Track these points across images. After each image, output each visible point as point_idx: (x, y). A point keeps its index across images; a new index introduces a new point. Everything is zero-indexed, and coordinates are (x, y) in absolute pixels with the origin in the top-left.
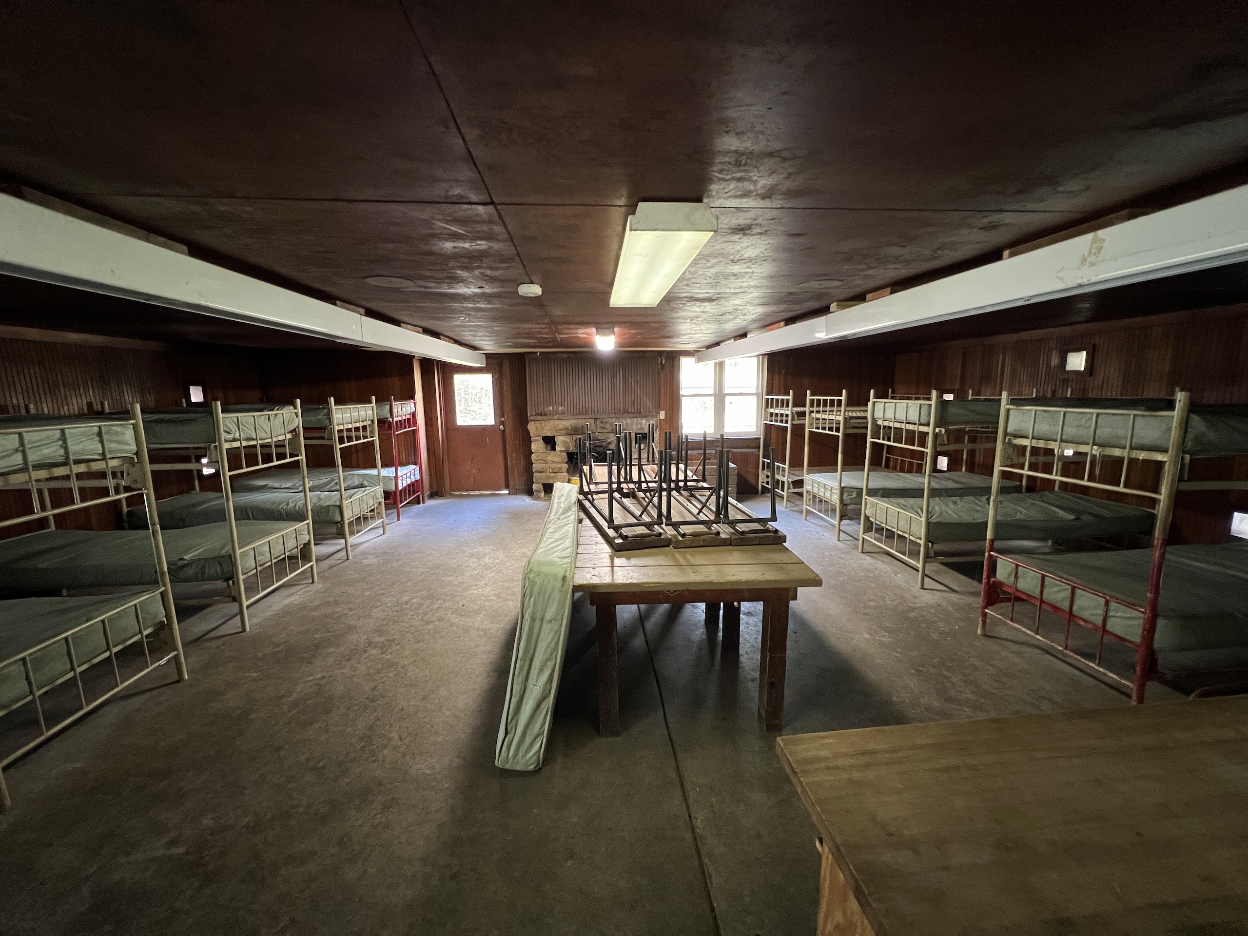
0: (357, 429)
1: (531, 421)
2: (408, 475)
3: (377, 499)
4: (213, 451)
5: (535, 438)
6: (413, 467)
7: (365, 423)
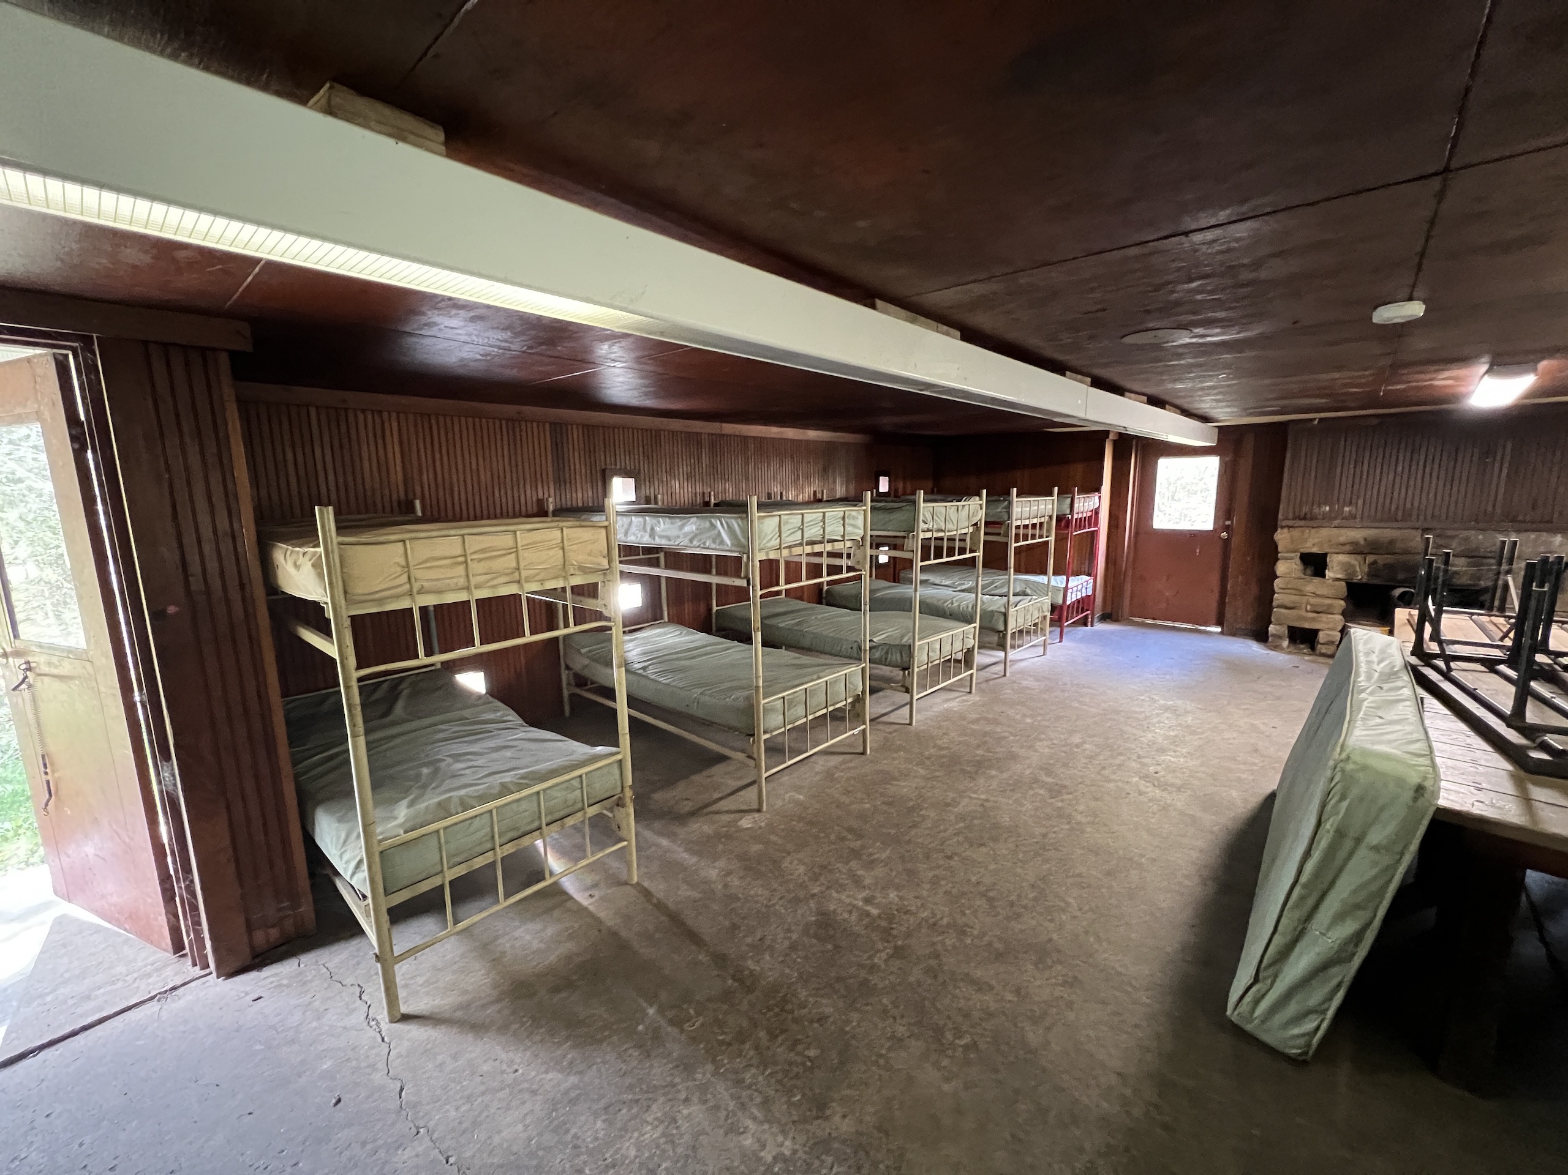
0: (1034, 526)
1: (1282, 527)
2: (1080, 587)
3: (1043, 611)
4: (911, 540)
5: (1285, 555)
6: (1086, 578)
7: (1043, 520)
